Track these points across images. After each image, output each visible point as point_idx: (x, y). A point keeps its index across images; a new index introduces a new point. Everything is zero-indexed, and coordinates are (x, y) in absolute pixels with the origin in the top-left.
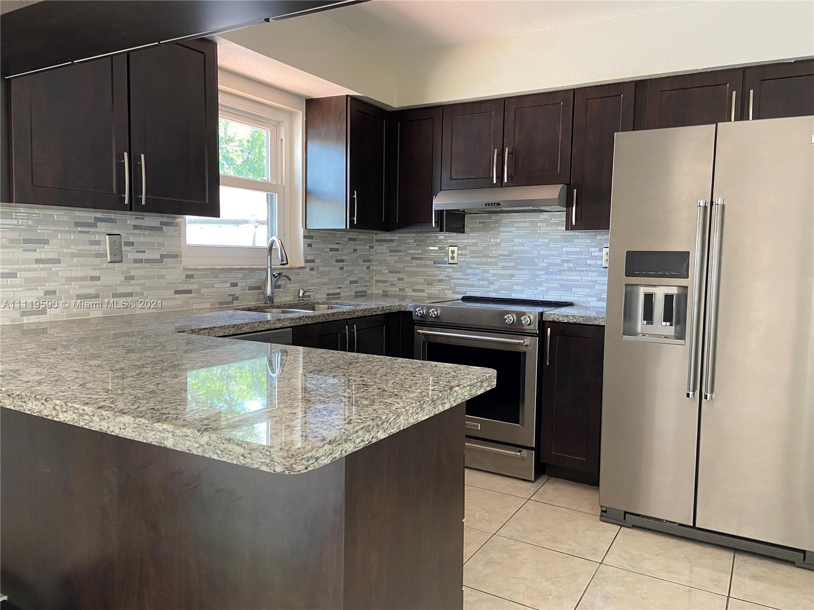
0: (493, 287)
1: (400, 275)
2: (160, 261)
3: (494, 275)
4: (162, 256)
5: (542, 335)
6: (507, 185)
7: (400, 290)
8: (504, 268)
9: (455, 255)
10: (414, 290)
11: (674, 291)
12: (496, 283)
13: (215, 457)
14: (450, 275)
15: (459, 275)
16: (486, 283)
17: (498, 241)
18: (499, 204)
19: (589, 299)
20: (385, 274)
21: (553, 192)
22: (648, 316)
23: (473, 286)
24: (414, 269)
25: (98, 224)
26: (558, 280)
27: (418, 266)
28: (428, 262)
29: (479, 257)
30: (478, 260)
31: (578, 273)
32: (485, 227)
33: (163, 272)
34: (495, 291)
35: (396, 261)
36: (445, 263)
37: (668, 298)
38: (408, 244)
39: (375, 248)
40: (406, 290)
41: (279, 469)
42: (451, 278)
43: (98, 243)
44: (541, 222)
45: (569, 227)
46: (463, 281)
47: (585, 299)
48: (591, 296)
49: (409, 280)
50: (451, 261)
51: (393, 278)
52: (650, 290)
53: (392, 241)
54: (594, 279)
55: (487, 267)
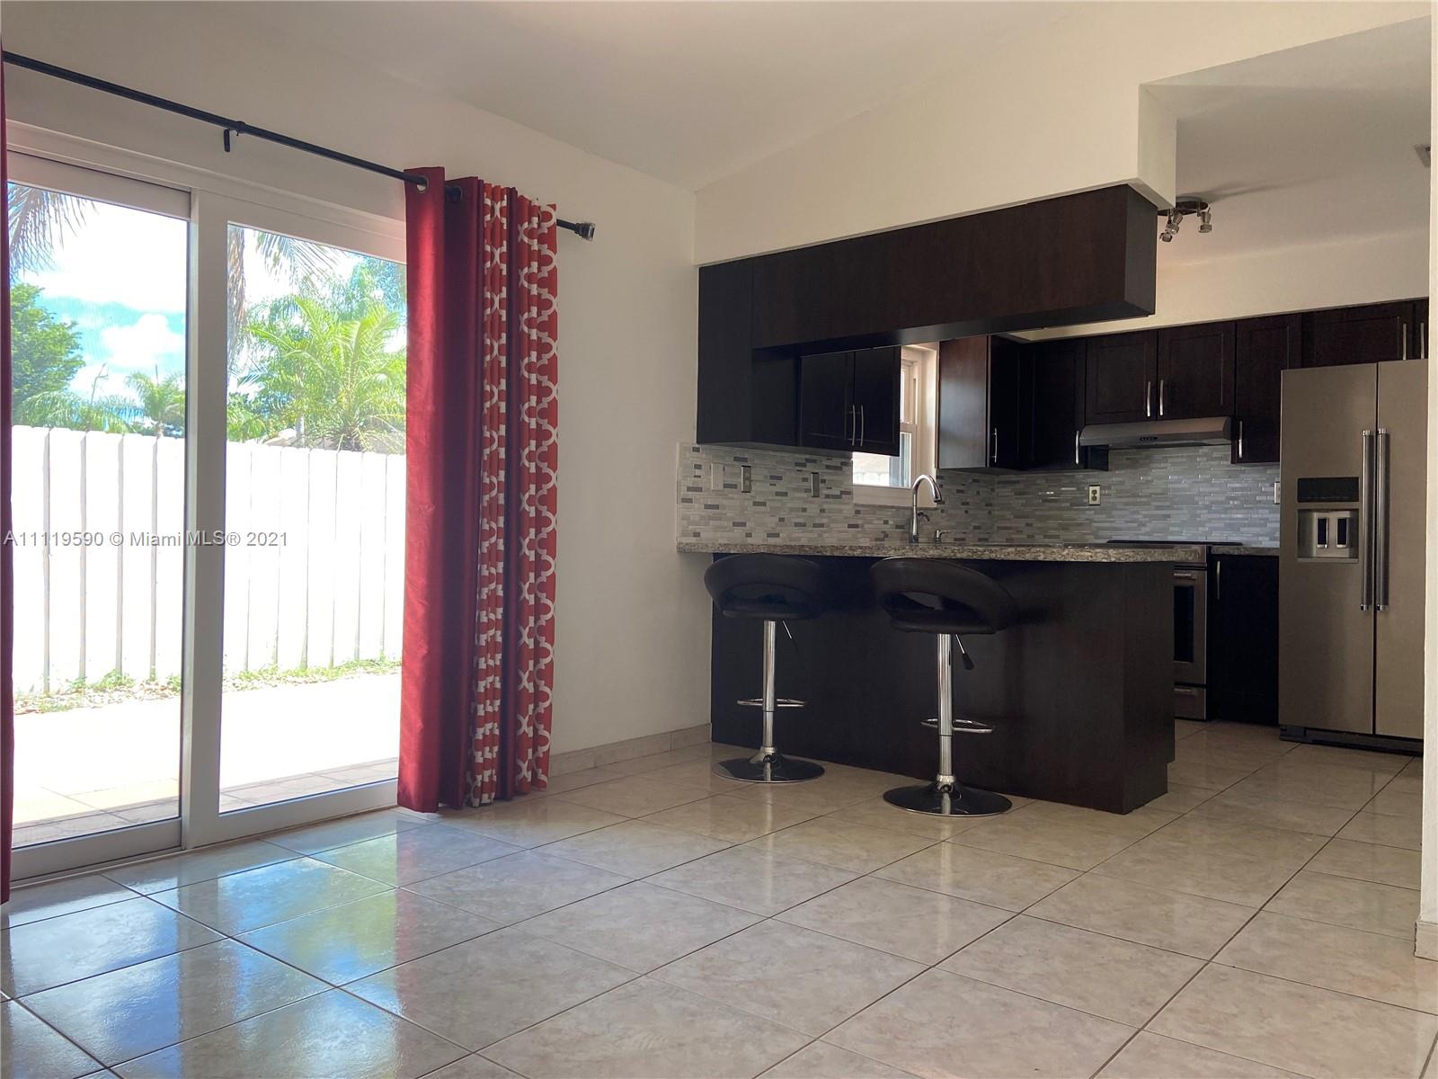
0: (1144, 530)
1: (1029, 521)
2: (839, 497)
3: (1145, 516)
4: (842, 492)
5: (1211, 569)
6: (1163, 418)
7: (1029, 536)
8: (1158, 508)
9: (1098, 495)
10: (1045, 537)
11: (1346, 515)
12: (1148, 524)
13: (1073, 560)
14: (1091, 517)
15: (1103, 517)
16: (1135, 525)
17: (1150, 478)
18: (1155, 438)
19: (1260, 539)
20: (1009, 519)
21: (1217, 424)
22: (1322, 540)
23: (1120, 529)
24: (1047, 513)
25: (808, 464)
26: (1224, 519)
27: (1050, 509)
28: (1064, 505)
29: (1128, 497)
30: (1125, 500)
31: (1246, 511)
32: (1133, 464)
33: (843, 507)
34: (1146, 534)
35: (1023, 505)
36: (1084, 504)
37: (1342, 522)
38: (1039, 484)
39: (996, 490)
40: (1036, 536)
41: (1113, 560)
42: (1092, 521)
43: (805, 480)
44: (1199, 456)
45: (1235, 460)
46: (1107, 525)
47: (1255, 539)
48: (1262, 535)
49: (1039, 525)
50: (1091, 502)
51: (1021, 524)
52: (1323, 515)
53: (1018, 482)
54: (1265, 516)
55: (1136, 508)
